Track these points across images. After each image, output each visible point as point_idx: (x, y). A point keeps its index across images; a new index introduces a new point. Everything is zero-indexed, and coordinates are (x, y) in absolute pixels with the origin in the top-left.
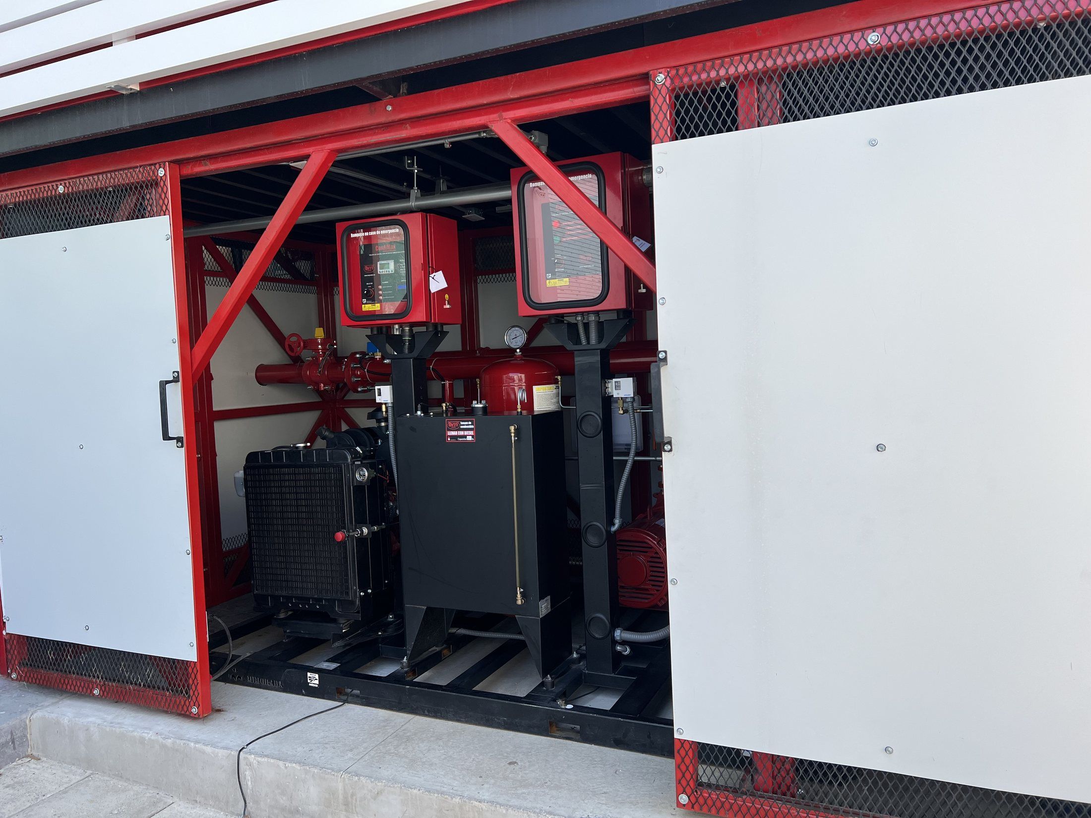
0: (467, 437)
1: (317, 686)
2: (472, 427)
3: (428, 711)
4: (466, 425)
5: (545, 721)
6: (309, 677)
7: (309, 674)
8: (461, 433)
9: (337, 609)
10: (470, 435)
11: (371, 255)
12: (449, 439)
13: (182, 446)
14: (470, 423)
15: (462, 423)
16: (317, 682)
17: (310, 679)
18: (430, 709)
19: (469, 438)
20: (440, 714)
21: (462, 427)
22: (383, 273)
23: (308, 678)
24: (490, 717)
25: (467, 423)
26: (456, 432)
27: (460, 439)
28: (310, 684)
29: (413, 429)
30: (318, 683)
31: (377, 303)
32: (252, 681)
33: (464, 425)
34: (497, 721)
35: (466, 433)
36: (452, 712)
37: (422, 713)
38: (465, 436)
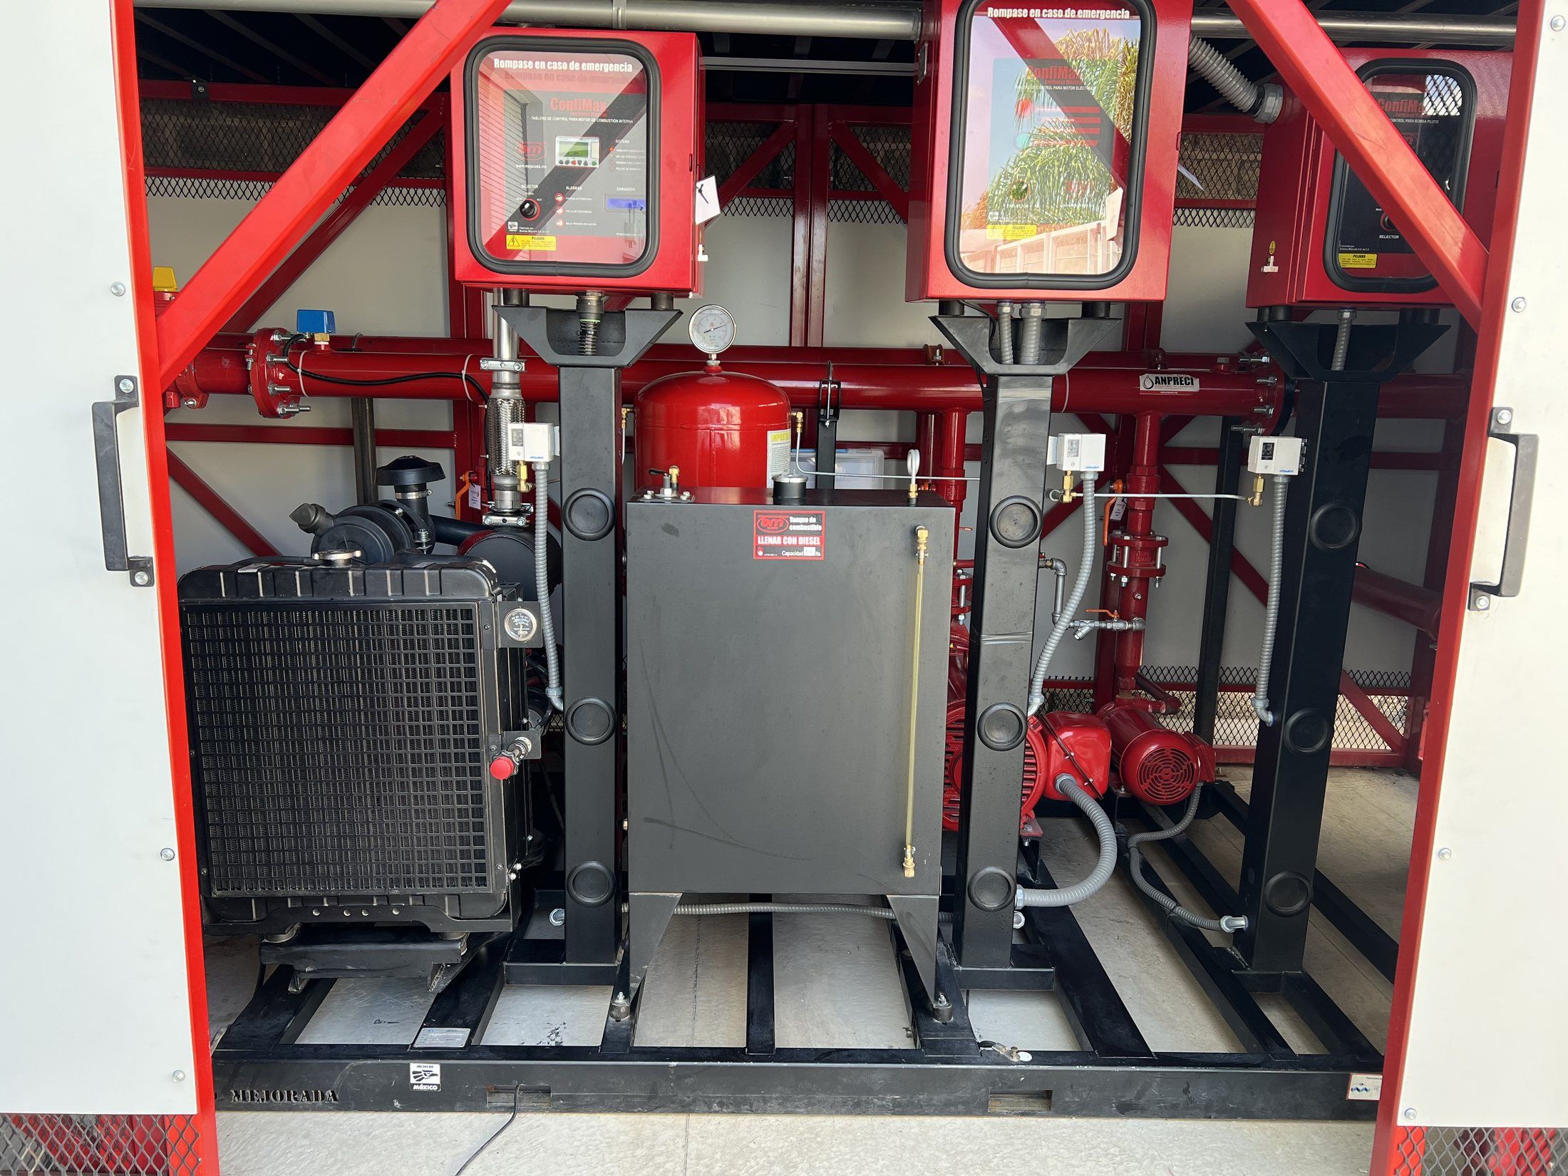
0: (805, 549)
1: (435, 1088)
2: (819, 528)
3: (721, 1104)
4: (804, 524)
5: (984, 1090)
6: (414, 1073)
7: (414, 1066)
8: (791, 541)
9: (447, 914)
10: (813, 546)
11: (537, 118)
12: (760, 553)
13: (150, 583)
14: (813, 520)
15: (793, 520)
16: (437, 1080)
17: (415, 1077)
18: (725, 1100)
19: (810, 552)
20: (747, 1107)
21: (792, 528)
22: (570, 165)
23: (412, 1076)
24: (864, 1098)
25: (805, 520)
26: (779, 538)
27: (788, 554)
28: (415, 1087)
29: (669, 529)
30: (439, 1082)
31: (550, 235)
32: (244, 1099)
33: (799, 524)
34: (879, 1103)
35: (802, 540)
36: (776, 1099)
37: (706, 1109)
38: (800, 548)
